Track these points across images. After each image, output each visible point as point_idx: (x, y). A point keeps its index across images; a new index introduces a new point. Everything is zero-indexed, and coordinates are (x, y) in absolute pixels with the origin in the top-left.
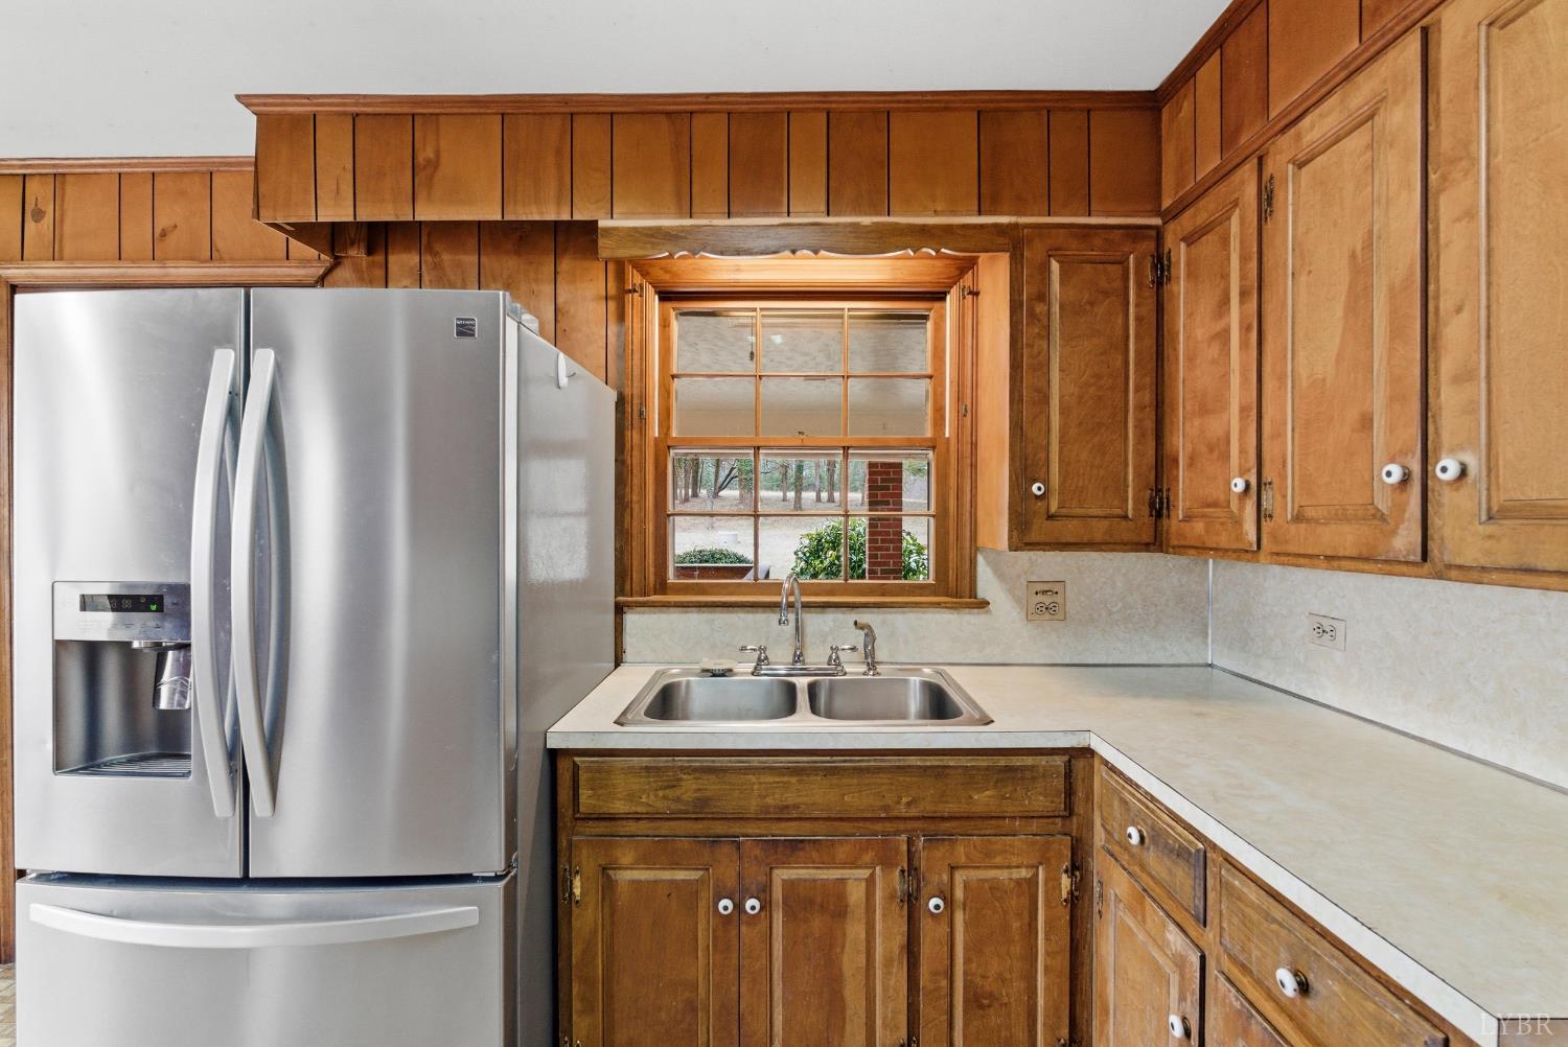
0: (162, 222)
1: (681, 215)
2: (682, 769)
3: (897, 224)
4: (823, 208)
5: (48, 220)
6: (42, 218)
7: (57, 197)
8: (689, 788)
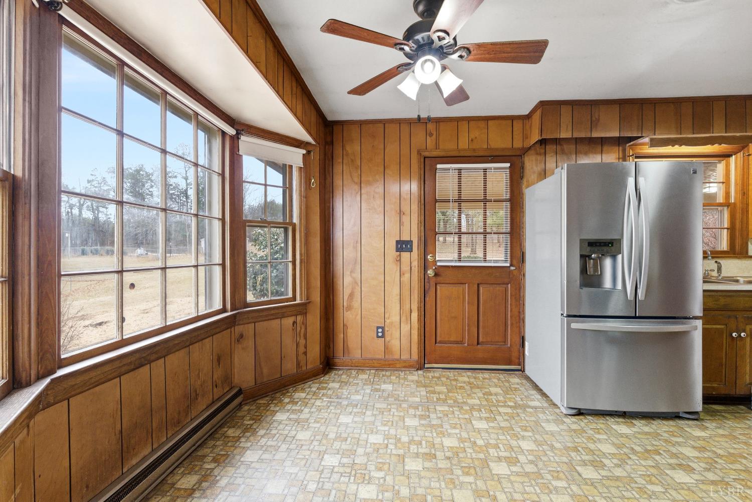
0: (472, 136)
1: (678, 134)
2: (720, 295)
3: (748, 135)
4: (724, 131)
5: (434, 136)
6: (432, 136)
7: (437, 129)
8: (722, 301)
